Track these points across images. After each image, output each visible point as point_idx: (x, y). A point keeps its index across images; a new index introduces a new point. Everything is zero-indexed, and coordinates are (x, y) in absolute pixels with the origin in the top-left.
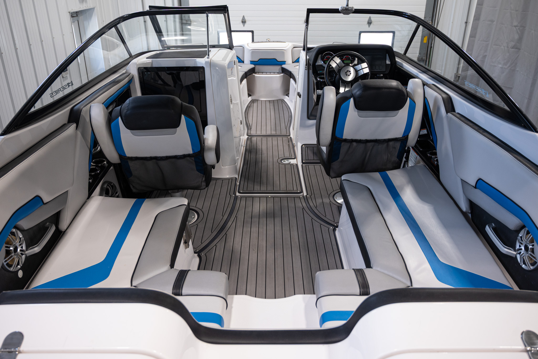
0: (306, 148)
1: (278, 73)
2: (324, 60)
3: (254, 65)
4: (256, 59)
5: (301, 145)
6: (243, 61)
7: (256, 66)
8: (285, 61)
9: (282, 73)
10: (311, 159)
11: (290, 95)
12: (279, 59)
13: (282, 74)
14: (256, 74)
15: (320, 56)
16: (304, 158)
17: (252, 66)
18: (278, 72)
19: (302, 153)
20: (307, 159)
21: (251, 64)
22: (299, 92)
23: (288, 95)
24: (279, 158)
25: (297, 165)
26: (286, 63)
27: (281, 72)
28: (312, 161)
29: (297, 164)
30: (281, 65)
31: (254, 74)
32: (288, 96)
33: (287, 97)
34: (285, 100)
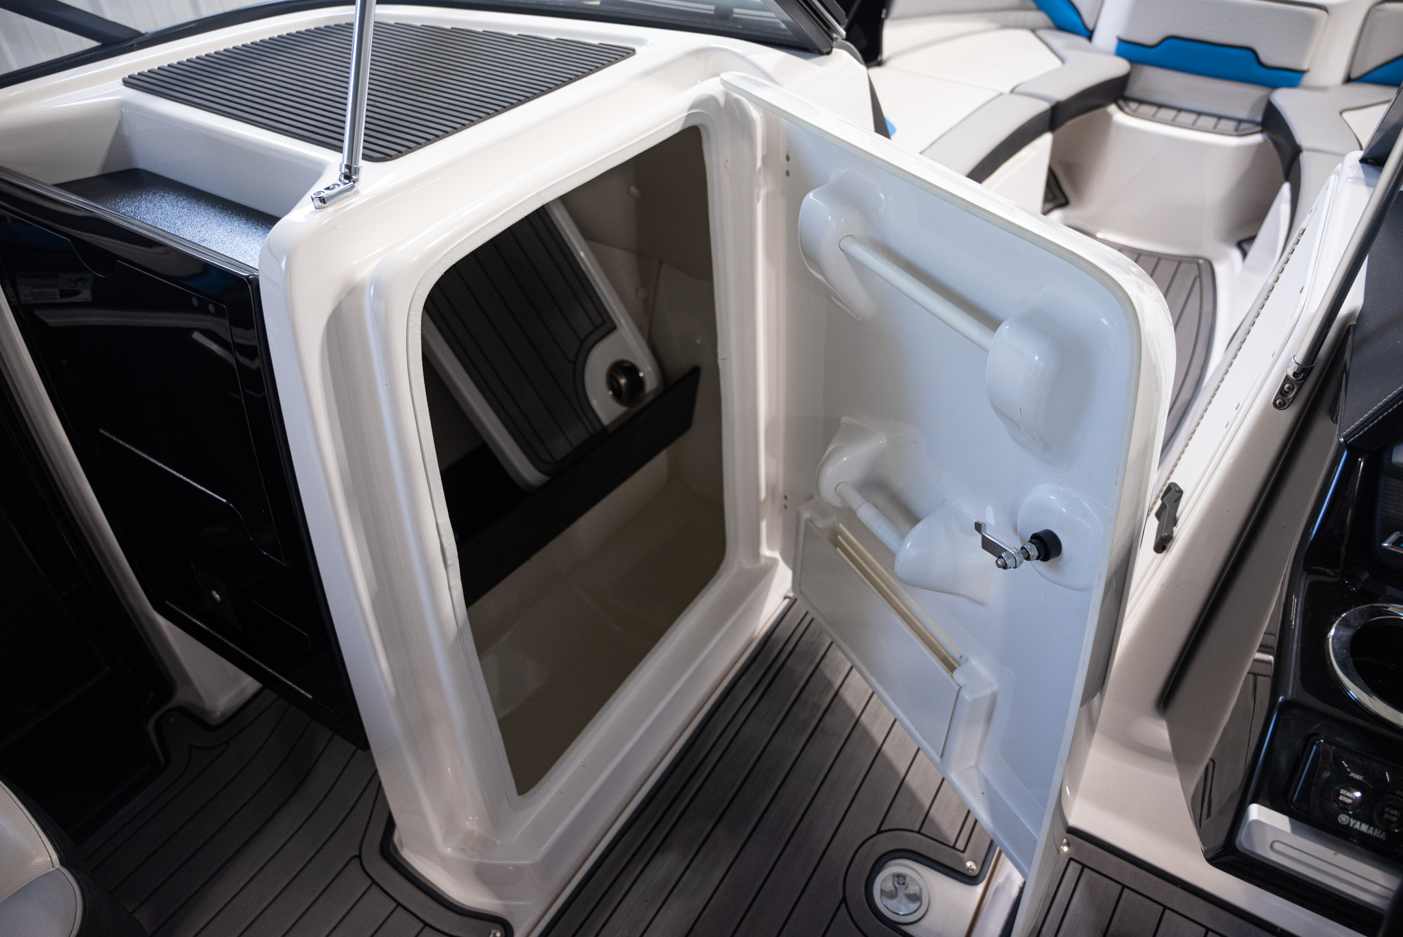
0: (1074, 868)
1: (1240, 126)
3: (1132, 61)
4: (1150, 36)
6: (1090, 26)
7: (1139, 67)
8: (1305, 67)
9: (1261, 132)
11: (1255, 249)
12: (1271, 55)
13: (1258, 138)
14: (1121, 109)
17: (1120, 67)
18: (1243, 114)
21: (1120, 53)
23: (1244, 244)
24: (880, 832)
26: (1307, 79)
27: (1257, 124)
30: (1274, 86)
31: (1112, 109)
32: (1245, 254)
33: (1236, 254)
34: (1221, 270)
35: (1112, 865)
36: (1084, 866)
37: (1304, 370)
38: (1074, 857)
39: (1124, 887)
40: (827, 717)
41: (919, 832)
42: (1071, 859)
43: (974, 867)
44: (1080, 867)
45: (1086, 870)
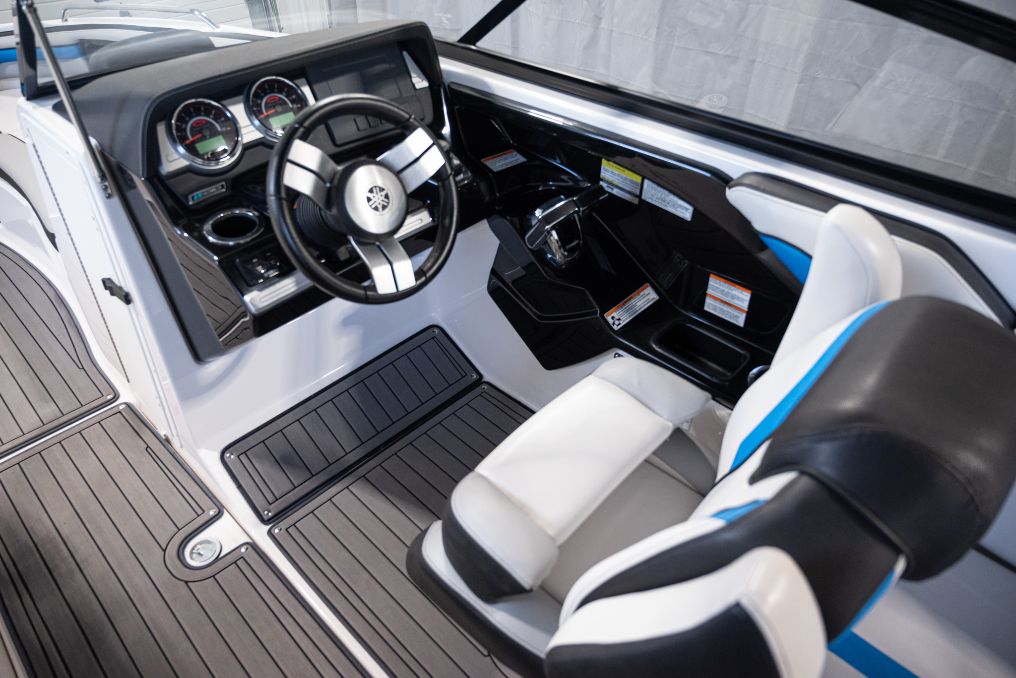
0: (243, 457)
2: (188, 142)
5: (217, 455)
10: (286, 490)
15: (161, 129)
16: (260, 503)
19: (240, 487)
20: (270, 498)
22: (109, 279)
24: (164, 551)
25: (253, 546)
28: (292, 497)
29: (249, 540)
35: (252, 441)
36: (245, 453)
37: (103, 177)
38: (238, 454)
39: (263, 441)
40: (76, 556)
41: (179, 530)
42: (238, 456)
43: (214, 510)
44: (244, 455)
45: (247, 453)
